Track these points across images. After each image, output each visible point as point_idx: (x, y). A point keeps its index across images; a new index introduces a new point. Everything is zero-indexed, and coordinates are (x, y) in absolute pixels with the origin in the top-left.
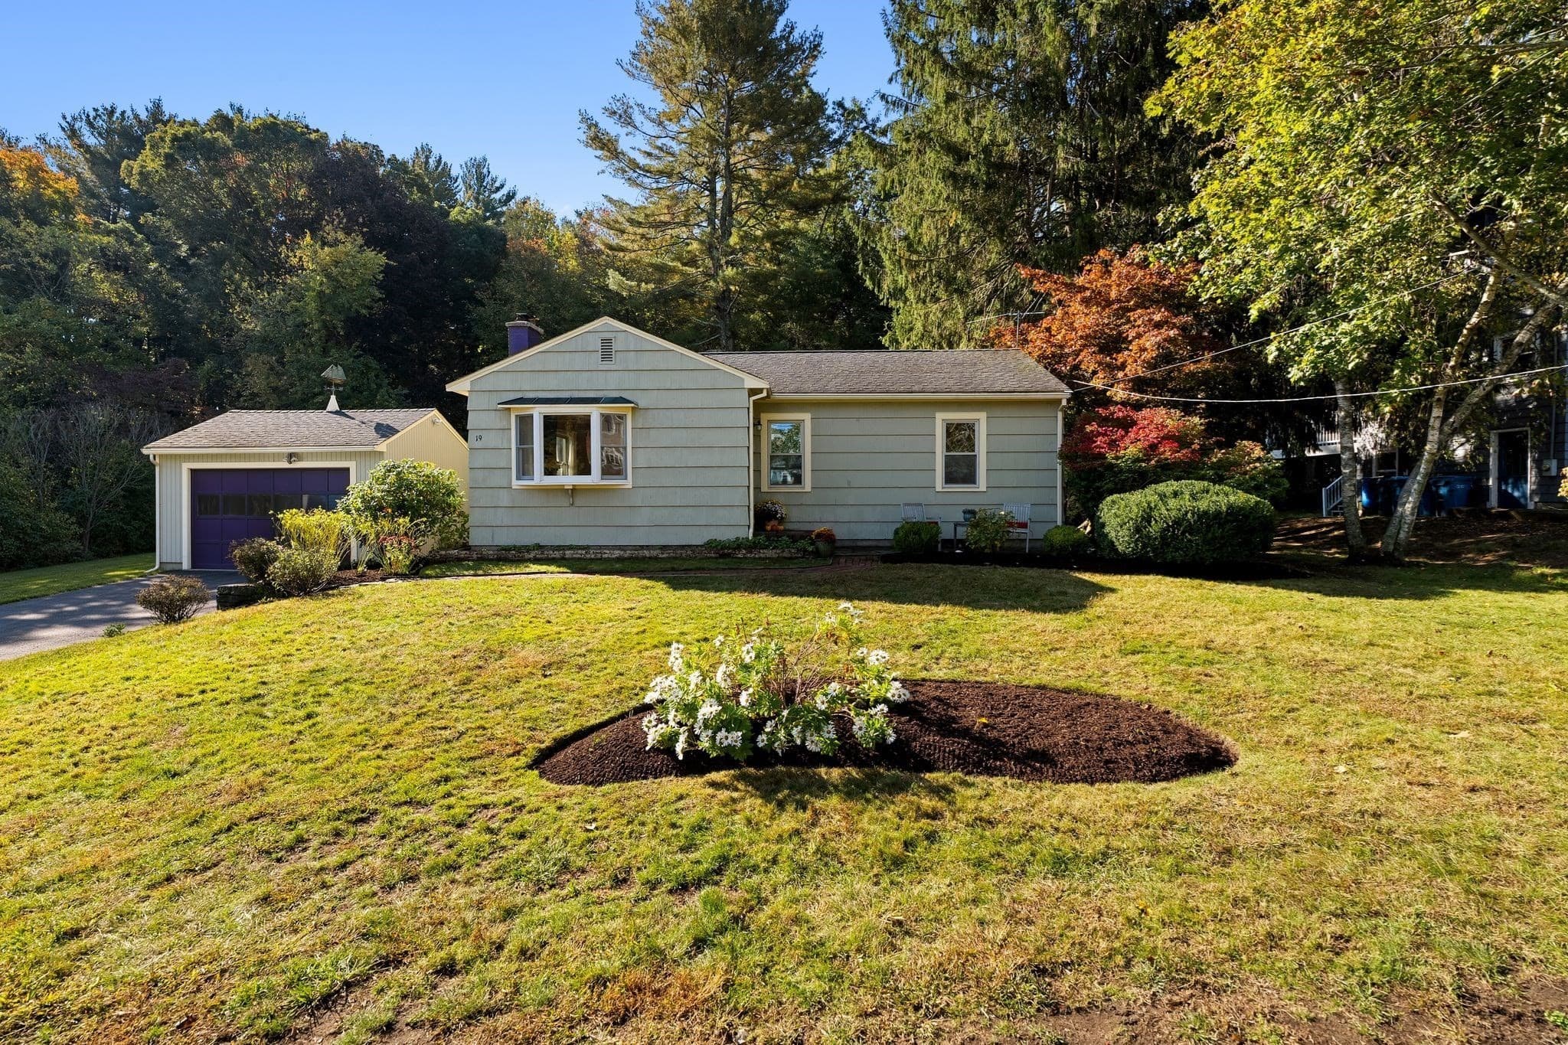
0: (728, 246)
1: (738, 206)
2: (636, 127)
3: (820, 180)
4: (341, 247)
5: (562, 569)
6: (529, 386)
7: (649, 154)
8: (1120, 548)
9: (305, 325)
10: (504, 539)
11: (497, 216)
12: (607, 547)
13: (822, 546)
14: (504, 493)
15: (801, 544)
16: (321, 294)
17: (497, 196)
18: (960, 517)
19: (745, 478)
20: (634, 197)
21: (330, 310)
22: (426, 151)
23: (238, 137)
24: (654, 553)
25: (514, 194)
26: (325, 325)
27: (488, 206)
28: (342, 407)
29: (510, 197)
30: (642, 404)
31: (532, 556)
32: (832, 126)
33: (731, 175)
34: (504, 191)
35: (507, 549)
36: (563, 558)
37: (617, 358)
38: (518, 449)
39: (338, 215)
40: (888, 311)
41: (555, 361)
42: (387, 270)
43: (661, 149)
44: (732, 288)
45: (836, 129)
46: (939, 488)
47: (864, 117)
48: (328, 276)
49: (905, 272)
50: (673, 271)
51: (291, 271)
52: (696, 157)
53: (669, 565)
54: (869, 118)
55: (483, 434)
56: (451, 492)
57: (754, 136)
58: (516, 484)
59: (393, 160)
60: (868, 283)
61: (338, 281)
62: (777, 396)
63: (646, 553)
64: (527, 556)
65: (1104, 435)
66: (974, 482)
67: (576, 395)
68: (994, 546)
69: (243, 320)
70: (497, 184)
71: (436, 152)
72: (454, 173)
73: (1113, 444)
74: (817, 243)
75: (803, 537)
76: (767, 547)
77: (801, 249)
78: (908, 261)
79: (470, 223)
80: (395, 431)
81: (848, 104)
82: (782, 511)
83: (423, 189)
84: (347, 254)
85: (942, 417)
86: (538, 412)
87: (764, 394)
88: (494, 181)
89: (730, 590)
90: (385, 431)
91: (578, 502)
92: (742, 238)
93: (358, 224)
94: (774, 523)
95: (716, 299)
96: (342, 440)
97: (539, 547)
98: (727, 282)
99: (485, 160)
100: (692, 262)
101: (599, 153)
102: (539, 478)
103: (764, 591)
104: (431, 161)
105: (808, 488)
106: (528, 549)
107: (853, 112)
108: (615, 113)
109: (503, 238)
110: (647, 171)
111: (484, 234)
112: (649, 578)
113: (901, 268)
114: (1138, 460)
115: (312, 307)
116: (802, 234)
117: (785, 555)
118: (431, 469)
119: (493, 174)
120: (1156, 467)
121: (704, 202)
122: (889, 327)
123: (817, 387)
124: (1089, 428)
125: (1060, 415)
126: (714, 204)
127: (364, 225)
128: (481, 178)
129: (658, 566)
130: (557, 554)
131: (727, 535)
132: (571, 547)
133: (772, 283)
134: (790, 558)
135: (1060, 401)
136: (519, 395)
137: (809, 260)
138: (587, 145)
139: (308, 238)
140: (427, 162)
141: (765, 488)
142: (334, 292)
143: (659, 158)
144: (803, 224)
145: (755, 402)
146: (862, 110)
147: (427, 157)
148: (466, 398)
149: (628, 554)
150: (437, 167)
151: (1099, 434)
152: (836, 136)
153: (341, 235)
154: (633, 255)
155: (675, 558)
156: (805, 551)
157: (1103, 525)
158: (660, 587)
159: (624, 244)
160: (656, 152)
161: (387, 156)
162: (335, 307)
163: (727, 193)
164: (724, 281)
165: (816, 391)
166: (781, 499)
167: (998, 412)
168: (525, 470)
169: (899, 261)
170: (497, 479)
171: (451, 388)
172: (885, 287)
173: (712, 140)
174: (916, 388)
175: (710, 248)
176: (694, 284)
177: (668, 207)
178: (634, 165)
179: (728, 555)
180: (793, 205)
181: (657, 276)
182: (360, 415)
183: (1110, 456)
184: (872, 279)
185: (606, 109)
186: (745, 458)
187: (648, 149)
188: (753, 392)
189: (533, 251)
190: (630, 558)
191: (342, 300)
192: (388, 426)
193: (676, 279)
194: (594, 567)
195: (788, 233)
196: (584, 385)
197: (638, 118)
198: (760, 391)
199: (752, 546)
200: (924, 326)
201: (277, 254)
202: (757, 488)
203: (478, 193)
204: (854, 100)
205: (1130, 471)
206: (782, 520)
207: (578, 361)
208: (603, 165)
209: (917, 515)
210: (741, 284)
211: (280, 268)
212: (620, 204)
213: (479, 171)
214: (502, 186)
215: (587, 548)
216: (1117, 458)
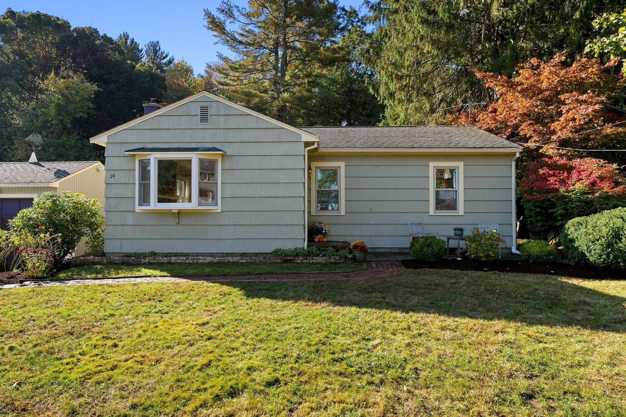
0: (285, 81)
1: (289, 61)
2: (235, 19)
3: (334, 49)
4: (70, 79)
5: (163, 274)
6: (148, 139)
7: (242, 35)
8: (591, 259)
9: (48, 122)
10: (129, 248)
11: (163, 71)
12: (203, 254)
13: (358, 254)
14: (130, 215)
15: (343, 252)
16: (58, 105)
17: (164, 61)
18: (452, 233)
19: (301, 205)
20: (233, 56)
21: (63, 113)
22: (126, 36)
23: (18, 22)
24: (236, 259)
25: (173, 60)
26: (61, 121)
27: (159, 66)
28: (39, 160)
29: (170, 62)
30: (229, 152)
31: (147, 261)
32: (341, 20)
33: (286, 47)
34: (168, 59)
35: (129, 255)
36: (170, 263)
37: (212, 119)
38: (140, 184)
39: (69, 62)
40: (383, 107)
41: (166, 123)
42: (97, 94)
43: (248, 32)
44: (287, 104)
45: (343, 23)
46: (432, 213)
47: (357, 15)
48: (62, 95)
49: (394, 83)
50: (254, 96)
51: (41, 91)
52: (267, 35)
53: (246, 270)
54: (360, 17)
55: (116, 173)
56: (94, 215)
57: (298, 24)
58: (138, 208)
59: (105, 37)
60: (371, 90)
61: (68, 98)
62: (322, 150)
63: (230, 259)
64: (143, 261)
65: (554, 175)
66: (456, 209)
67: (182, 146)
68: (488, 256)
69: (12, 119)
70: (164, 55)
71: (131, 37)
72: (140, 48)
73: (563, 182)
74: (333, 81)
75: (343, 248)
76: (318, 255)
77: (324, 84)
78: (396, 75)
79: (146, 71)
80: (69, 174)
81: (348, 9)
82: (326, 228)
83: (121, 53)
84: (73, 83)
85: (433, 165)
86: (154, 158)
87: (316, 146)
88: (162, 53)
89: (296, 298)
90: (60, 174)
91: (182, 222)
92: (292, 77)
93: (81, 68)
94: (320, 236)
95: (278, 111)
96: (29, 180)
97: (154, 254)
98: (284, 101)
99: (158, 43)
100: (266, 92)
101: (215, 33)
102: (154, 204)
103: (324, 300)
104: (129, 41)
105: (343, 213)
106: (144, 255)
107: (350, 13)
108: (223, 11)
109: (164, 80)
110: (241, 43)
111: (154, 78)
112: (228, 284)
113: (392, 79)
114: (584, 193)
115: (53, 111)
116: (324, 76)
117: (332, 260)
118: (82, 198)
119: (162, 49)
120: (599, 197)
121: (272, 59)
122: (384, 117)
123: (348, 144)
124: (541, 172)
125: (514, 164)
126: (277, 60)
127: (85, 68)
128: (156, 52)
129: (238, 270)
130: (165, 260)
131: (289, 246)
132: (176, 255)
133: (309, 102)
134: (335, 263)
135: (515, 154)
136: (141, 146)
137: (329, 90)
138: (209, 28)
139: (53, 74)
140: (126, 42)
141: (313, 213)
142: (66, 103)
143: (247, 37)
144: (325, 72)
145: (309, 151)
146: (355, 11)
147: (126, 40)
148: (103, 148)
149: (217, 260)
150: (131, 44)
151: (551, 176)
152: (341, 26)
153: (71, 73)
154: (233, 88)
155: (251, 263)
156: (346, 257)
157: (572, 241)
158: (236, 293)
159: (228, 82)
160: (246, 34)
161: (101, 34)
162: (66, 112)
163: (285, 55)
164: (282, 101)
165: (348, 147)
166: (325, 220)
167: (471, 162)
168: (144, 199)
169: (391, 76)
170: (124, 205)
171: (94, 140)
172: (381, 93)
173: (277, 25)
174: (415, 145)
175: (275, 82)
176: (267, 103)
177: (252, 62)
178: (235, 39)
179: (290, 261)
180: (320, 61)
181: (247, 98)
182: (47, 165)
183: (562, 190)
184: (374, 88)
185: (218, 9)
186: (301, 191)
187: (241, 32)
188: (307, 144)
189: (179, 86)
190: (218, 263)
191: (70, 107)
192: (64, 171)
193: (257, 100)
194: (190, 271)
195: (317, 76)
196: (188, 139)
197: (236, 13)
198: (313, 143)
199: (308, 254)
200: (406, 116)
201: (33, 82)
202: (309, 213)
203: (154, 59)
204: (351, 7)
205: (579, 200)
206: (325, 234)
207: (184, 123)
208: (217, 39)
209: (420, 232)
210: (292, 102)
211: (34, 90)
212: (225, 59)
213: (154, 48)
214: (167, 56)
215: (186, 255)
216: (568, 191)
